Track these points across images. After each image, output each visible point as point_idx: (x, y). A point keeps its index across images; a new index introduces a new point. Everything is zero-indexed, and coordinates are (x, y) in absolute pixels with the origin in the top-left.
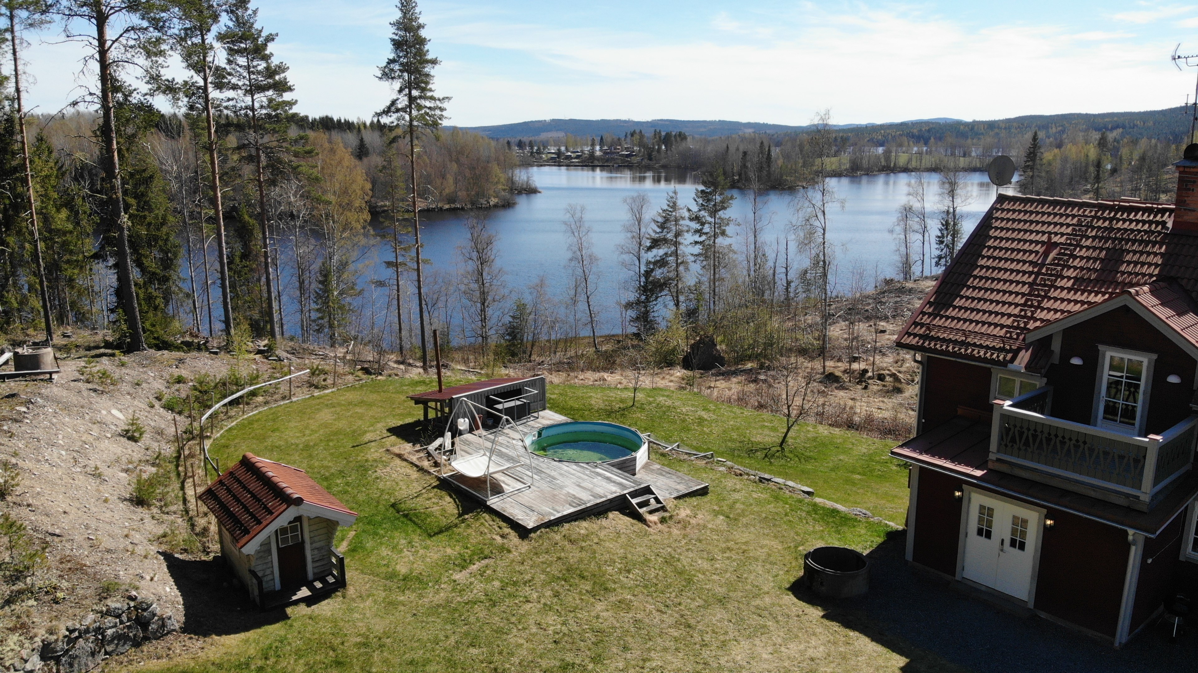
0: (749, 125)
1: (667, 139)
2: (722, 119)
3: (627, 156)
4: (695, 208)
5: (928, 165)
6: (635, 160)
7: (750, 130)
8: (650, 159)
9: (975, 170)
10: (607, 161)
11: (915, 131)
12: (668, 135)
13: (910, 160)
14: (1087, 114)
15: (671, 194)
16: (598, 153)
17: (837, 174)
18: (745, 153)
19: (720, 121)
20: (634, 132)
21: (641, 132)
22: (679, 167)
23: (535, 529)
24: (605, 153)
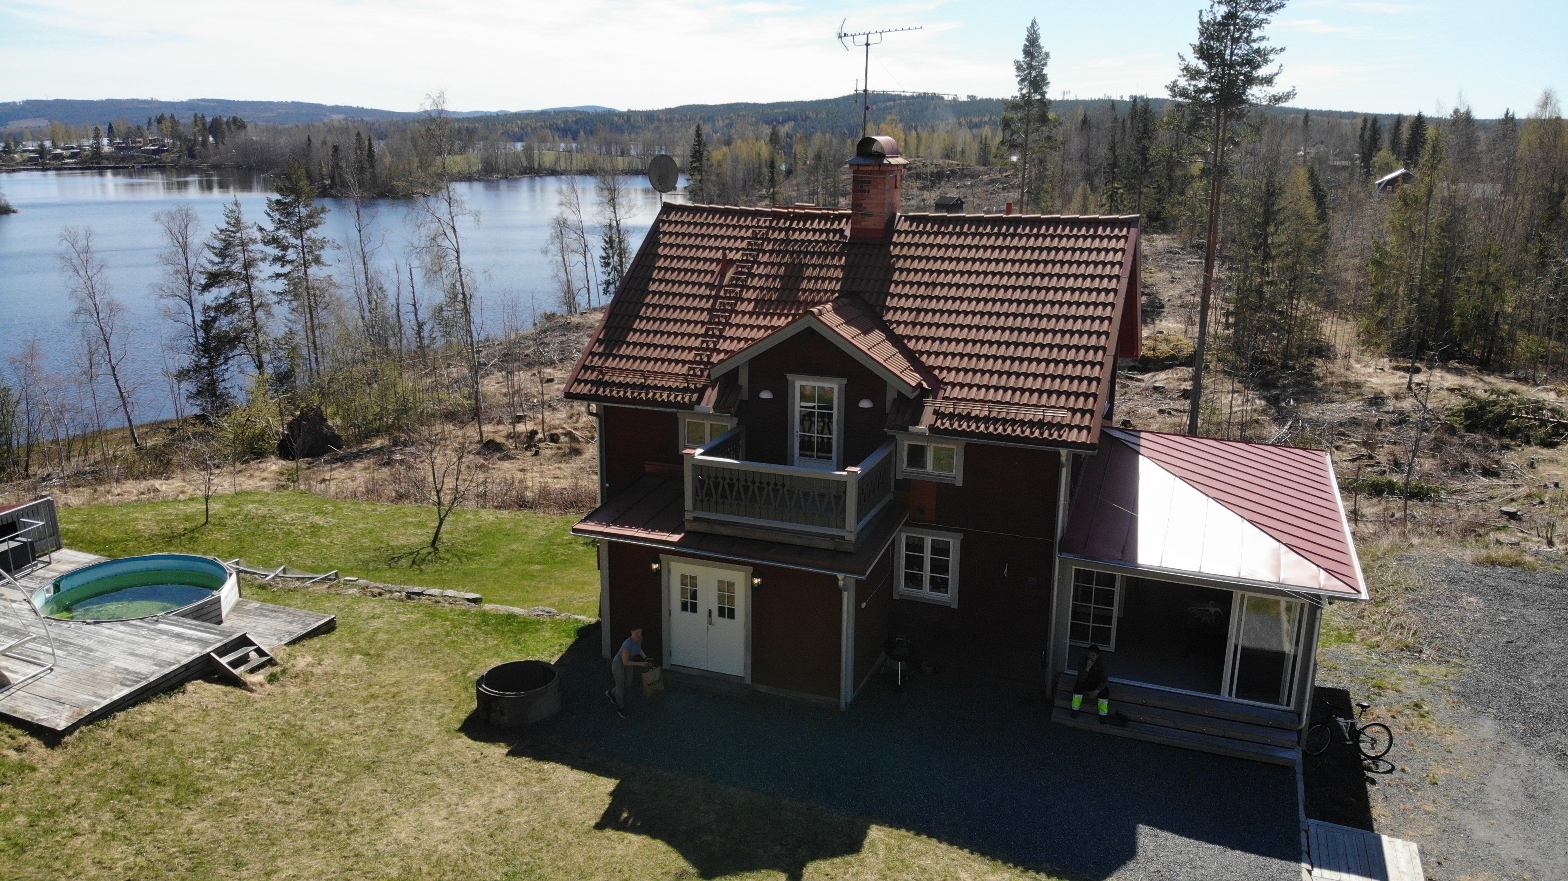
0: (336, 109)
1: (215, 128)
2: (296, 100)
3: (154, 152)
4: (270, 226)
5: (581, 167)
6: (168, 158)
7: (340, 117)
8: (192, 156)
9: (636, 173)
10: (123, 159)
11: (560, 122)
12: (216, 123)
13: (557, 160)
14: (755, 104)
15: (231, 207)
16: (106, 149)
17: (468, 178)
18: (336, 149)
19: (293, 103)
20: (162, 116)
21: (172, 116)
22: (238, 167)
23: (69, 730)
24: (119, 148)
